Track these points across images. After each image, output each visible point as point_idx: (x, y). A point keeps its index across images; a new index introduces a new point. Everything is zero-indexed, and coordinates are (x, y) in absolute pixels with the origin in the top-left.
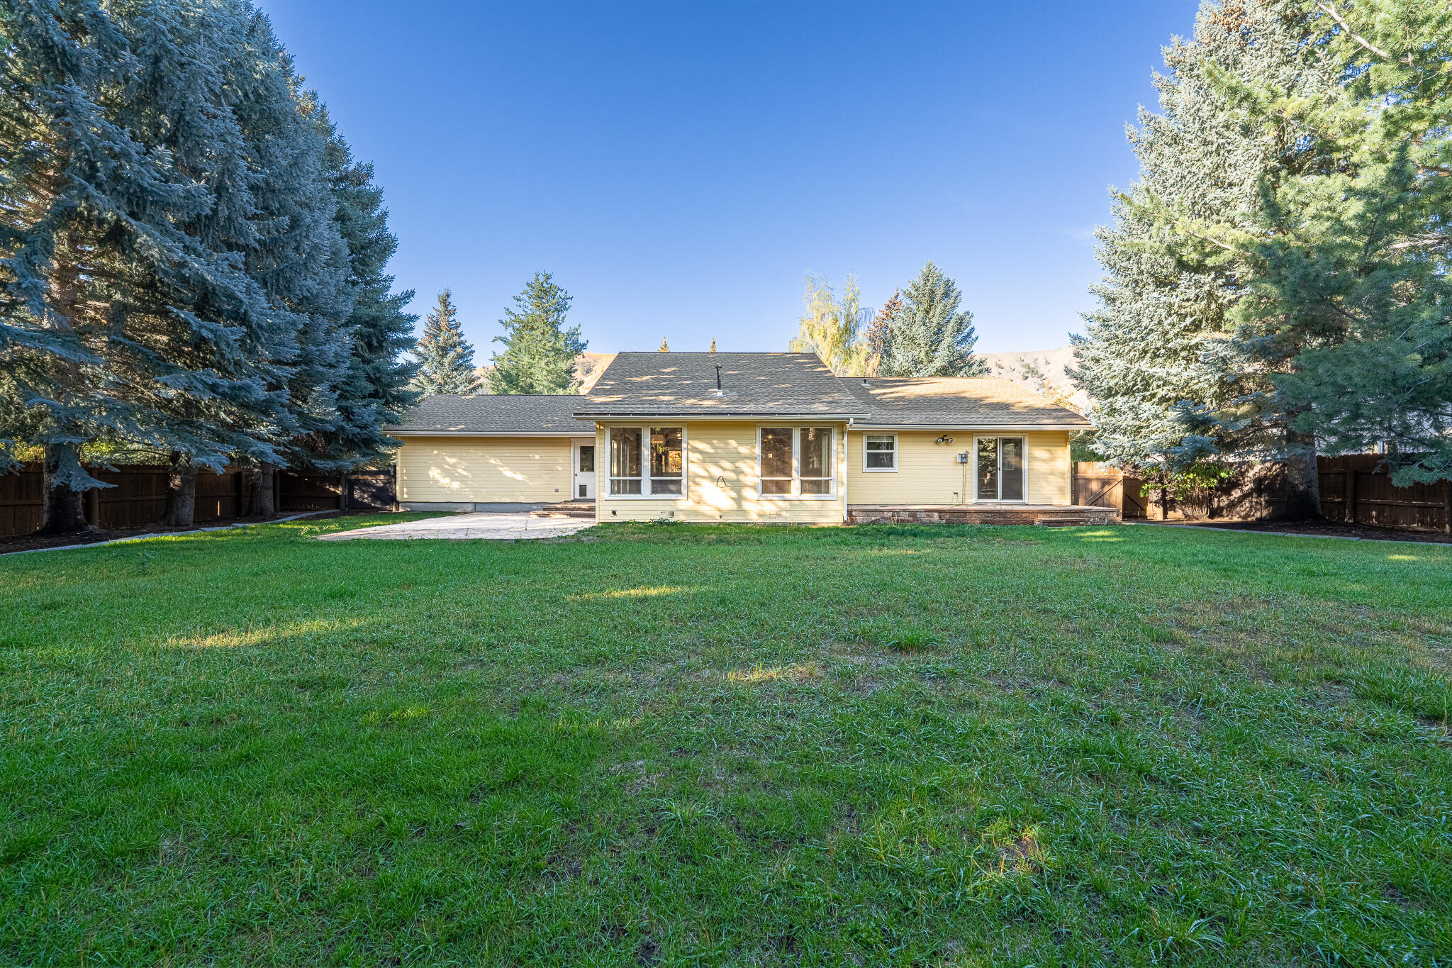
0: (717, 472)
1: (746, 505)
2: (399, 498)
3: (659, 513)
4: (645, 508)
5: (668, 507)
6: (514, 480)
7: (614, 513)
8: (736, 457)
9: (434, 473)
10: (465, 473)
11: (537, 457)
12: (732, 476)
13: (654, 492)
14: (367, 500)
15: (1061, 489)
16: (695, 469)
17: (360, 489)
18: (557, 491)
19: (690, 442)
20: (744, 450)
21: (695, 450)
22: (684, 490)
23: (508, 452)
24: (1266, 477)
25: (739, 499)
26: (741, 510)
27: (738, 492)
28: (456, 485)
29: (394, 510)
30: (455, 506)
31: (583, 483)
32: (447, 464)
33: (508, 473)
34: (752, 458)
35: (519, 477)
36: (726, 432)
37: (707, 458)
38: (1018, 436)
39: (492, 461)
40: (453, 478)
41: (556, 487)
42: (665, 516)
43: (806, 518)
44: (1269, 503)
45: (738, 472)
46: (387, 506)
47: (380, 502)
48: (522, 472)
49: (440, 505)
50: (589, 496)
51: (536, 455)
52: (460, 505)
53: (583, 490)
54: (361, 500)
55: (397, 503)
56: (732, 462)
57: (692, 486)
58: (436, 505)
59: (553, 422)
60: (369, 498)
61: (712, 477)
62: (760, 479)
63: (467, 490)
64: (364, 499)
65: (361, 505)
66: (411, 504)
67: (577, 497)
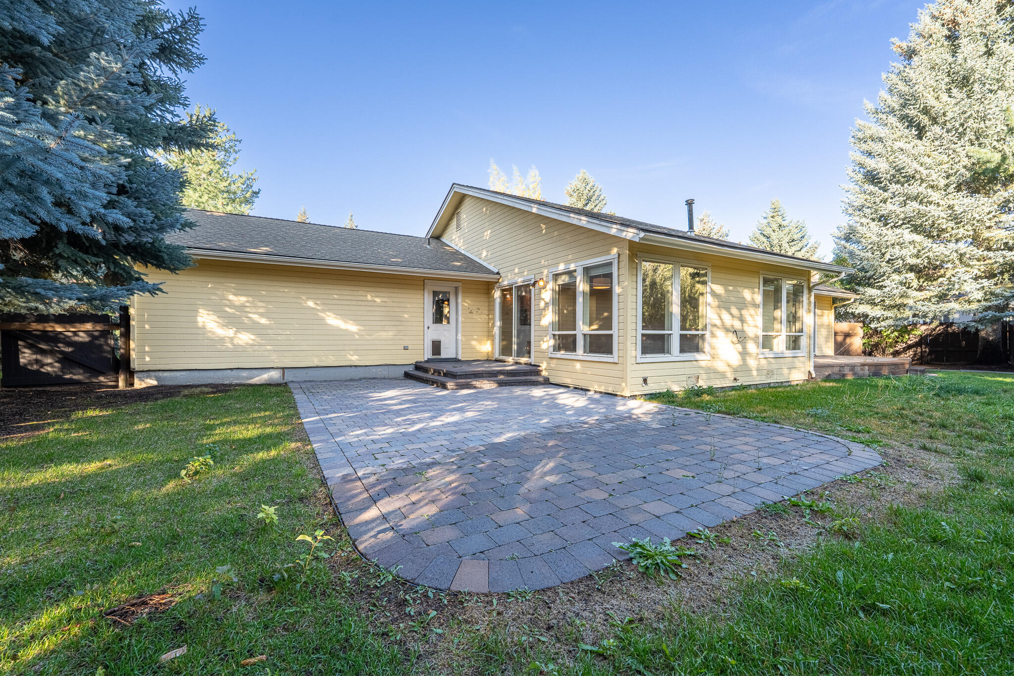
0: (728, 321)
1: (752, 363)
2: (135, 364)
3: (684, 378)
4: (676, 372)
5: (692, 371)
7: (645, 381)
8: (742, 305)
9: (207, 320)
10: (264, 321)
11: (378, 300)
12: (737, 325)
13: (682, 351)
14: (51, 365)
16: (712, 318)
17: (30, 347)
18: (406, 348)
19: (710, 285)
20: (747, 294)
21: (712, 294)
22: (707, 348)
23: (338, 294)
25: (744, 354)
26: (746, 370)
27: (743, 346)
28: (245, 338)
29: (121, 384)
30: (244, 374)
31: (436, 338)
32: (232, 306)
33: (333, 320)
34: (756, 306)
35: (353, 328)
36: (737, 277)
37: (724, 304)
39: (311, 304)
40: (241, 327)
41: (405, 343)
42: (691, 382)
43: (785, 376)
45: (742, 320)
46: (102, 379)
47: (85, 372)
48: (356, 321)
49: (220, 373)
50: (444, 355)
51: (375, 298)
52: (255, 372)
53: (436, 347)
54: (35, 367)
55: (131, 373)
56: (740, 309)
57: (714, 340)
58: (211, 374)
59: (395, 257)
60: (57, 365)
61: (727, 330)
62: (761, 333)
63: (269, 347)
64: (43, 365)
65: (38, 379)
66: (161, 374)
67: (430, 356)
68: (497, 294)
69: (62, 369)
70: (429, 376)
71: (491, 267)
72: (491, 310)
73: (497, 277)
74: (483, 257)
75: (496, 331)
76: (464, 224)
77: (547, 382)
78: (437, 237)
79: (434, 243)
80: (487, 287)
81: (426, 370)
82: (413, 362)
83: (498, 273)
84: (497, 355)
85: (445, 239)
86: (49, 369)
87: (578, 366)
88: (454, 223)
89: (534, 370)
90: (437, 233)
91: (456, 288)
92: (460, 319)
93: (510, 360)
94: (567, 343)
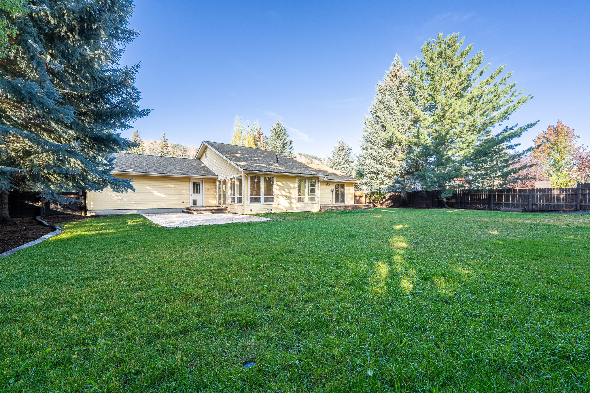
0: (284, 193)
1: (293, 206)
2: (88, 208)
3: (266, 209)
4: (262, 208)
5: (269, 207)
6: (161, 197)
7: (251, 210)
11: (173, 186)
12: (288, 194)
13: (265, 202)
15: (351, 199)
16: (278, 192)
17: (54, 203)
18: (183, 202)
19: (277, 182)
20: (292, 185)
21: (277, 185)
22: (275, 200)
23: (157, 184)
24: (391, 196)
25: (290, 203)
26: (291, 207)
27: (290, 201)
29: (83, 215)
30: (125, 211)
31: (195, 199)
33: (156, 193)
34: (295, 188)
35: (163, 196)
36: (287, 179)
37: (282, 188)
38: (344, 184)
39: (148, 187)
42: (269, 211)
43: (309, 210)
44: (392, 202)
45: (290, 193)
46: (76, 213)
47: (71, 211)
48: (165, 193)
49: (116, 211)
50: (197, 205)
51: (172, 185)
52: (128, 211)
53: (195, 202)
54: (55, 209)
55: (86, 210)
56: (289, 189)
57: (277, 199)
58: (113, 211)
59: (179, 170)
60: (62, 208)
61: (283, 196)
62: (297, 196)
63: (133, 202)
64: (57, 209)
65: (56, 213)
66: (96, 211)
67: (192, 205)
68: (218, 183)
69: (64, 210)
70: (190, 211)
71: (215, 173)
72: (216, 188)
73: (217, 177)
74: (213, 169)
75: (217, 196)
76: (208, 156)
77: (229, 212)
78: (199, 159)
79: (197, 162)
80: (214, 181)
81: (190, 210)
82: (186, 207)
83: (217, 176)
84: (217, 205)
85: (202, 160)
86: (59, 210)
87: (236, 207)
88: (204, 155)
89: (226, 209)
90: (199, 157)
91: (202, 181)
92: (204, 192)
93: (221, 206)
94: (233, 200)
